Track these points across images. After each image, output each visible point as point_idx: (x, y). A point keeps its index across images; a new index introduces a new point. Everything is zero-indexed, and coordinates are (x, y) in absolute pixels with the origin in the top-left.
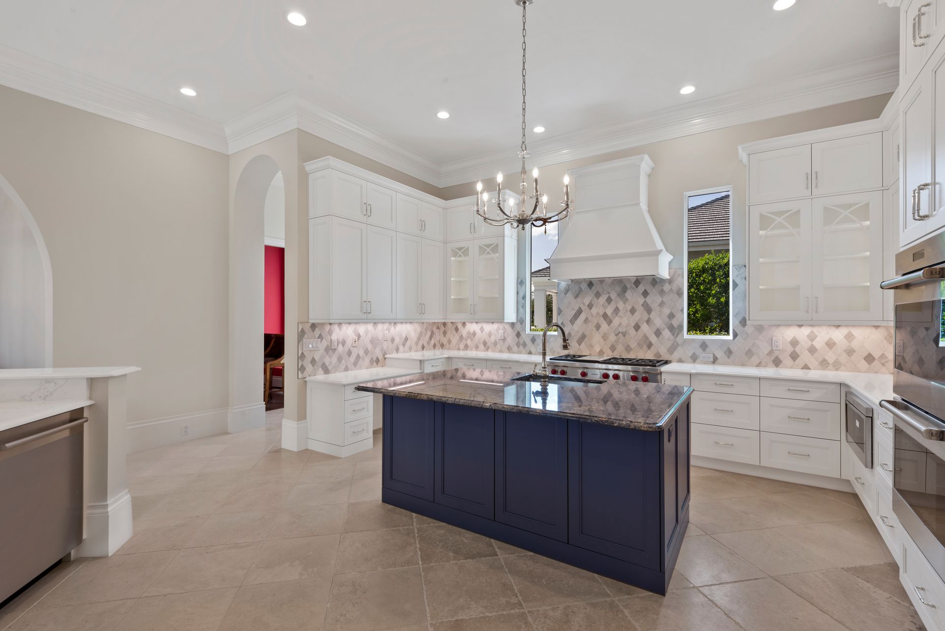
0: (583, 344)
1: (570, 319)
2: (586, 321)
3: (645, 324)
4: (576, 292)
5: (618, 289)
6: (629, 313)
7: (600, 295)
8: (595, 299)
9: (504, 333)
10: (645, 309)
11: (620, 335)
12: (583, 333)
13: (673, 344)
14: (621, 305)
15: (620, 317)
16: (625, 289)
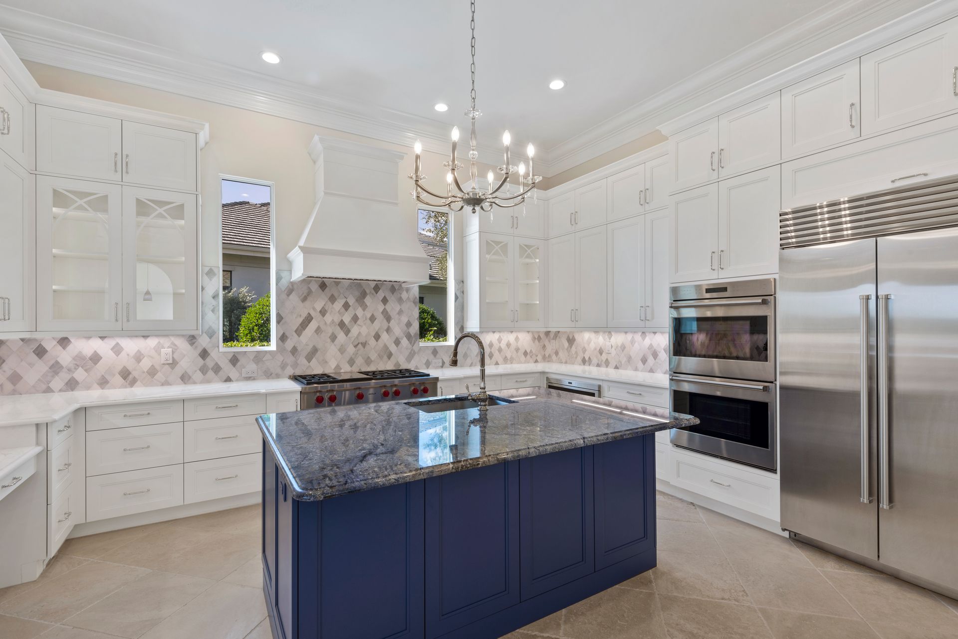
0: (314, 360)
1: (295, 329)
2: (318, 330)
3: (385, 332)
4: (303, 293)
5: (357, 294)
6: (368, 322)
7: (336, 299)
8: (329, 303)
9: (173, 353)
10: (385, 317)
11: (360, 345)
12: (314, 346)
13: (410, 353)
14: (360, 312)
15: (359, 325)
16: (364, 295)
